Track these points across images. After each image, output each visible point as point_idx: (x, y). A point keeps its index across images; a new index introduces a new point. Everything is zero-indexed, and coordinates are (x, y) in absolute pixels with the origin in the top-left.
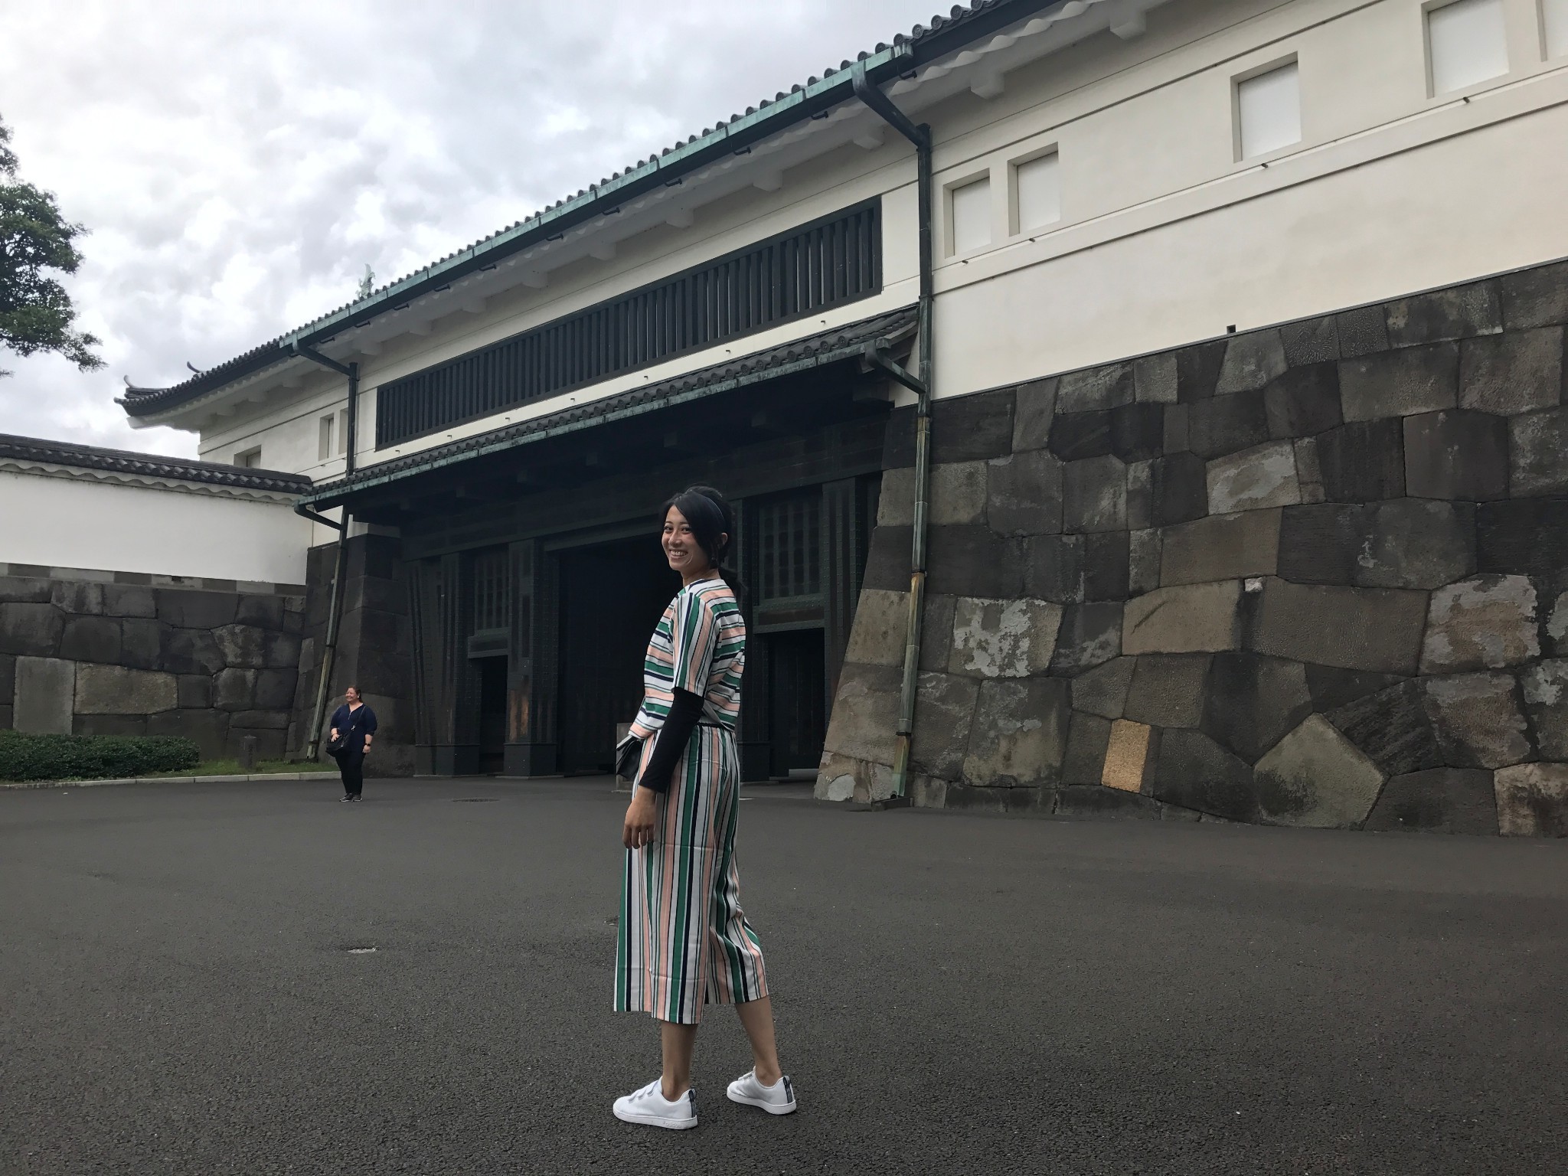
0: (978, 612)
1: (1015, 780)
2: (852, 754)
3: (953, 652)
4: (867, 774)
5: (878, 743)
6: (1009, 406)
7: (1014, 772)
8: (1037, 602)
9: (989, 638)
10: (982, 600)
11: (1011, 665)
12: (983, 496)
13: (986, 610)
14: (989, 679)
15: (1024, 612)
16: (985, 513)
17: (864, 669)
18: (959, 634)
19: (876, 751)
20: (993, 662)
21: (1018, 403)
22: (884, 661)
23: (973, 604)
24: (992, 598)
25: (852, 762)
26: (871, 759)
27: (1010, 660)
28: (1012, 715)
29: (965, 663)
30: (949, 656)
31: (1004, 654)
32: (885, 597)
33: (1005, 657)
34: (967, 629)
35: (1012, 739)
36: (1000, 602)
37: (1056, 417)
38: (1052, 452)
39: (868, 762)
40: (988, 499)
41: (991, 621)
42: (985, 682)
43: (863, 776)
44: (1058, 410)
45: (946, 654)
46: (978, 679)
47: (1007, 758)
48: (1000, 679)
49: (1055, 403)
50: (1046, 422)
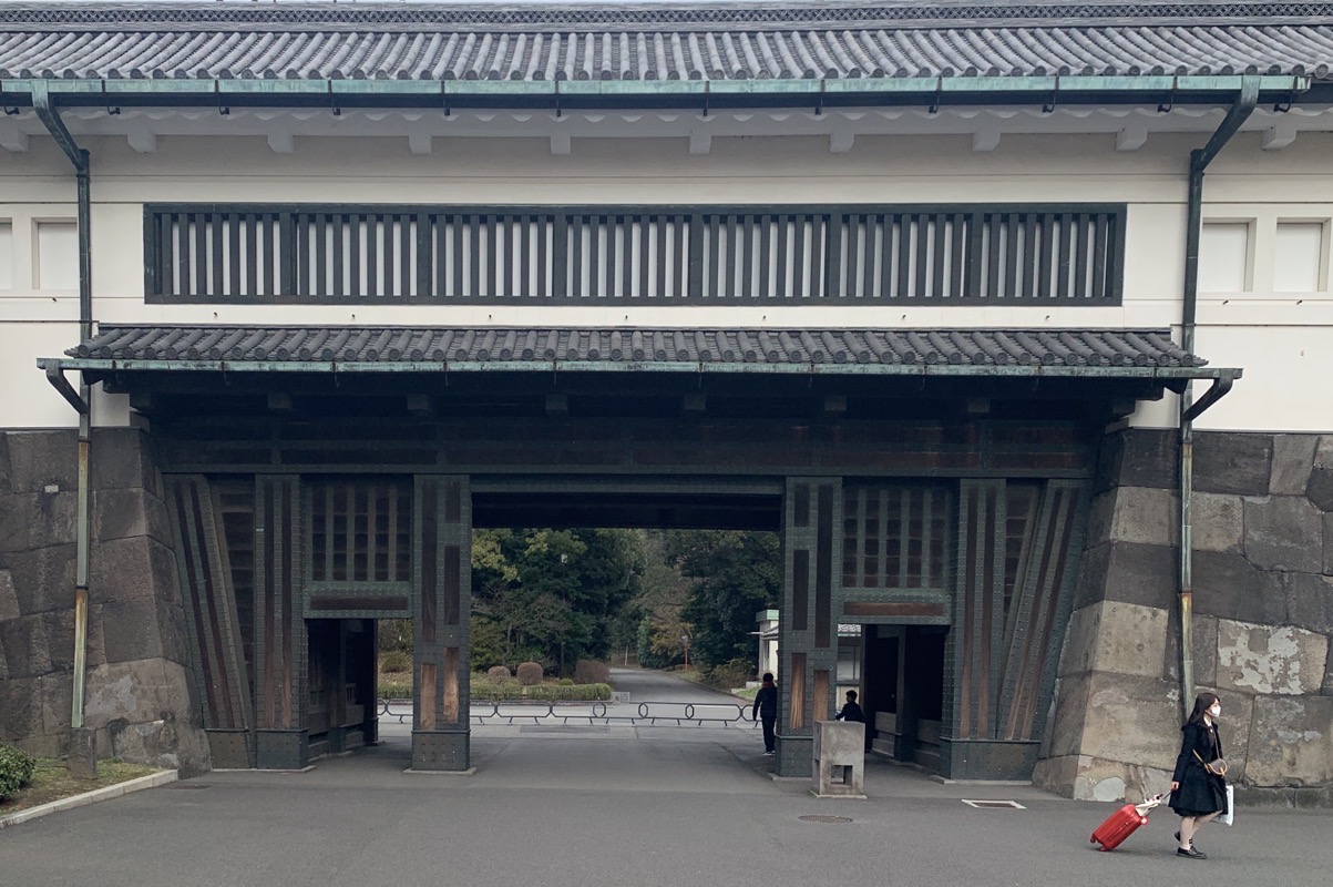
0: (1243, 634)
1: (1302, 781)
2: (1117, 758)
3: (1219, 669)
4: (1138, 777)
5: (1148, 748)
6: (1266, 450)
7: (1300, 775)
8: (1302, 631)
9: (1257, 658)
10: (1248, 624)
11: (1284, 684)
12: (1240, 529)
13: (1251, 633)
14: (1261, 694)
15: (1292, 639)
16: (1242, 546)
17: (1120, 679)
18: (1225, 654)
19: (1146, 756)
20: (1264, 679)
21: (1276, 450)
22: (1143, 672)
23: (1237, 626)
24: (1256, 623)
25: (1117, 765)
26: (1140, 763)
27: (1283, 678)
28: (1291, 727)
29: (1235, 678)
30: (1216, 671)
31: (1275, 675)
32: (1135, 611)
33: (1277, 677)
34: (1233, 649)
35: (1295, 747)
36: (1265, 627)
37: (1315, 470)
38: (1310, 500)
39: (1136, 766)
40: (1245, 531)
41: (1258, 644)
42: (1257, 698)
43: (1133, 778)
44: (1317, 464)
45: (1212, 670)
46: (1251, 695)
47: (1292, 763)
48: (1274, 696)
49: (1314, 458)
50: (1306, 472)
